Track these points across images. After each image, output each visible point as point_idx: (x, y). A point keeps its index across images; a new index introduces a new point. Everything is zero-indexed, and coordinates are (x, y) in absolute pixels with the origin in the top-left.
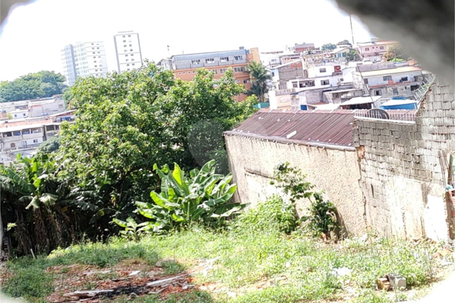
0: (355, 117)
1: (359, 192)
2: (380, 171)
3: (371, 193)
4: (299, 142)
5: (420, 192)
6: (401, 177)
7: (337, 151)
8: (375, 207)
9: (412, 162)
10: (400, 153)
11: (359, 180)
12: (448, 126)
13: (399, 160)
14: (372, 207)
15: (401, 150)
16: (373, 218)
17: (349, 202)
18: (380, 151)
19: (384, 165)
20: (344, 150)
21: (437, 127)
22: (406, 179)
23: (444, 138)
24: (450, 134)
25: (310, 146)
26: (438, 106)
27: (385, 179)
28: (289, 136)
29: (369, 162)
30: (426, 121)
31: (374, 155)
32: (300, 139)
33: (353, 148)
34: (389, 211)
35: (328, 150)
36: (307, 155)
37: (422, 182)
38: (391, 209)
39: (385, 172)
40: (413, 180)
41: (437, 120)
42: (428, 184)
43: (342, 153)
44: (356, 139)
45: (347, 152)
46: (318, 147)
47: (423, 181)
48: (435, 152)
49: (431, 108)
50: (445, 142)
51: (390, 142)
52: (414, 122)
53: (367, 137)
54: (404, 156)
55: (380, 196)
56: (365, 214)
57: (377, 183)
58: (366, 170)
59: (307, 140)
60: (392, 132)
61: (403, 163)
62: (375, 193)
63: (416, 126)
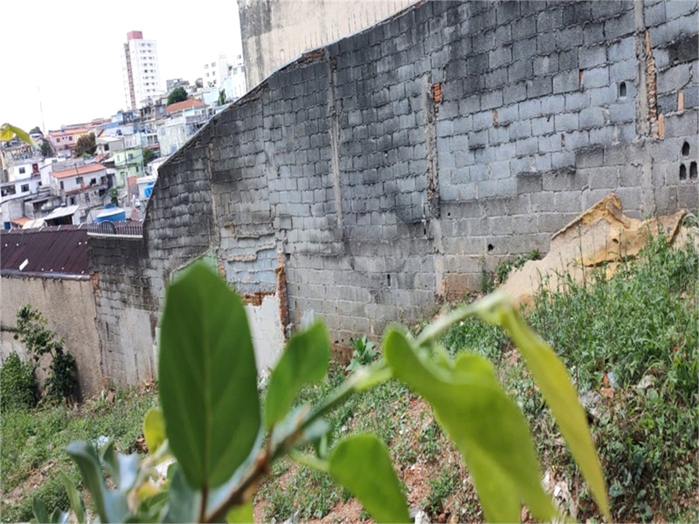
0: (89, 233)
1: (95, 335)
2: (114, 304)
3: (106, 335)
4: (34, 274)
5: (149, 325)
6: (133, 309)
7: (73, 282)
8: (110, 351)
9: (141, 289)
10: (131, 277)
11: (95, 319)
12: (170, 238)
13: (130, 287)
14: (108, 352)
15: (131, 273)
16: (109, 366)
17: (86, 350)
18: (113, 277)
19: (117, 295)
20: (80, 280)
21: (160, 241)
22: (137, 310)
23: (167, 254)
24: (172, 248)
25: (46, 278)
26: (160, 213)
27: (120, 313)
28: (22, 267)
29: (104, 292)
30: (152, 233)
31: (108, 284)
32: (33, 270)
33: (88, 277)
34: (123, 354)
35: (64, 281)
36: (43, 293)
37: (150, 312)
38: (125, 351)
39: (118, 304)
40: (143, 311)
41: (161, 230)
42: (155, 313)
43: (78, 283)
44: (90, 264)
45: (82, 282)
46: (55, 279)
47: (152, 310)
48: (161, 272)
49: (155, 217)
50: (168, 259)
51: (121, 265)
52: (141, 236)
53: (101, 260)
54: (134, 281)
55: (115, 336)
56: (101, 364)
57: (111, 320)
58: (102, 304)
59: (41, 271)
60: (123, 250)
61: (134, 290)
62: (110, 333)
63: (143, 241)
